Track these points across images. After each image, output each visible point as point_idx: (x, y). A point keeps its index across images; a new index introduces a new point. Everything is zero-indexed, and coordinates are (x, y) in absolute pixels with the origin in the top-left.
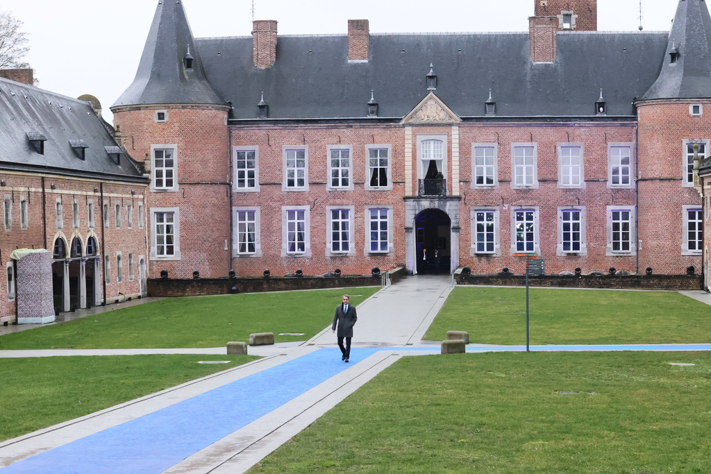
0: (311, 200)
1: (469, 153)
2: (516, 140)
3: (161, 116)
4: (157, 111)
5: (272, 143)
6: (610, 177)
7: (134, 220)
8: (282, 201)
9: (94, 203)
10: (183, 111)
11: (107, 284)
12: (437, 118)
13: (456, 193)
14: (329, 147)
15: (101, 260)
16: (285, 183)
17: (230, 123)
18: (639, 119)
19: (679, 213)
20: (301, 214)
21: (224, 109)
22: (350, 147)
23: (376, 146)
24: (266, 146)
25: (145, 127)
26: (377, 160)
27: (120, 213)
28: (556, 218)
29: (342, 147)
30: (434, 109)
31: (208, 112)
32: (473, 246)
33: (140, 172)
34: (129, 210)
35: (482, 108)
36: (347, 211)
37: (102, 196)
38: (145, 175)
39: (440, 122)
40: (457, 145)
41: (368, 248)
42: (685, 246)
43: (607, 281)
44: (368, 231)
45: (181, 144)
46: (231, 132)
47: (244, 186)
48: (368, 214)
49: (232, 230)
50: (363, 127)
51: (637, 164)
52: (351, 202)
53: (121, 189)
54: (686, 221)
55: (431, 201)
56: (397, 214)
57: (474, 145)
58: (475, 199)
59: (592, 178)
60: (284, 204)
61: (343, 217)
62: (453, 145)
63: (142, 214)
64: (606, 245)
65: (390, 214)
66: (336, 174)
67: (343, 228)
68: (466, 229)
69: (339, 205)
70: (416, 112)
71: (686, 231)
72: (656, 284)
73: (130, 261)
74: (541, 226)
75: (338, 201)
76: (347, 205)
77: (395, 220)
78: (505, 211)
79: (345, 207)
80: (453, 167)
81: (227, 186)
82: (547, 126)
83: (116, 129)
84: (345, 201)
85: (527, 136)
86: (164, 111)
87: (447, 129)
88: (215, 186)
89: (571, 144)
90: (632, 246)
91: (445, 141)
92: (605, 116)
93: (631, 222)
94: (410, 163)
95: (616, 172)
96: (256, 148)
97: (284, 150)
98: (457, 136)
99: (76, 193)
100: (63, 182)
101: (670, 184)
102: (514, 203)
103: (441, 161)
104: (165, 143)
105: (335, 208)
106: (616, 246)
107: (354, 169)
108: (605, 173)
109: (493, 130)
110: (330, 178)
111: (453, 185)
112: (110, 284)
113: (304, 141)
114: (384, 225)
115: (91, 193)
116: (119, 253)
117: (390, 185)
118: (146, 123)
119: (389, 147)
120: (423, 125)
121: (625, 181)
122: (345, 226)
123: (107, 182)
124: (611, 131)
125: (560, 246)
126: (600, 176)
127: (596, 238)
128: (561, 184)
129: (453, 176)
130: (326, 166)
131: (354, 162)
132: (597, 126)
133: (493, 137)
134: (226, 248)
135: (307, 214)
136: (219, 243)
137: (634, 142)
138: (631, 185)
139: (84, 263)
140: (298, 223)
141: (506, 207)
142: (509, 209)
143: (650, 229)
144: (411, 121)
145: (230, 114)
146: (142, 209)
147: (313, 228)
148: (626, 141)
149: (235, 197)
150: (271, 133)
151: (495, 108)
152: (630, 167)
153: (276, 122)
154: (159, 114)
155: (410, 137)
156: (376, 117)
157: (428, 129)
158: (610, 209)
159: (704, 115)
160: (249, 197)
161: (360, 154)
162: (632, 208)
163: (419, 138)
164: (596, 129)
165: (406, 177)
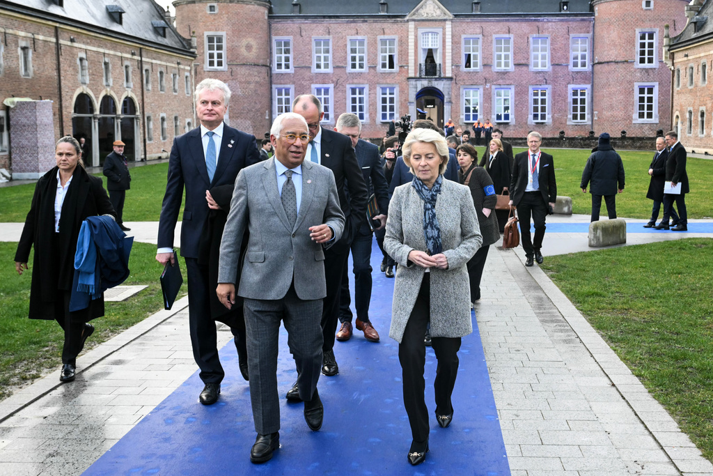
0: (334, 79)
1: (459, 43)
2: (497, 33)
3: (212, 8)
4: (209, 5)
5: (303, 34)
6: (571, 62)
7: (180, 87)
8: (311, 80)
9: (132, 65)
10: (230, 5)
11: (148, 142)
12: (434, 15)
13: (449, 74)
14: (349, 38)
15: (141, 119)
16: (314, 66)
17: (269, 17)
18: (596, 15)
19: (631, 89)
20: (327, 91)
21: (265, 6)
22: (365, 37)
23: (386, 37)
24: (298, 36)
25: (199, 17)
26: (386, 48)
27: (164, 79)
28: (527, 95)
29: (359, 37)
30: (432, 7)
31: (251, 6)
32: (461, 117)
33: (187, 47)
34: (174, 78)
35: (470, 7)
36: (363, 88)
37: (141, 61)
38: (192, 50)
39: (436, 18)
40: (450, 37)
41: (379, 119)
42: (636, 115)
43: (587, 142)
44: (380, 105)
45: (230, 33)
46: (270, 25)
47: (281, 68)
48: (379, 91)
49: (271, 103)
50: (376, 22)
51: (593, 51)
52: (366, 82)
53: (165, 58)
54: (637, 95)
55: (429, 81)
56: (402, 91)
57: (463, 36)
58: (464, 80)
59: (557, 63)
60: (313, 83)
61: (360, 94)
62: (447, 37)
63: (189, 83)
64: (567, 116)
65: (396, 91)
66: (354, 59)
67: (360, 102)
68: (456, 103)
69: (356, 84)
70: (417, 10)
71: (637, 104)
72: (629, 145)
73: (176, 123)
74: (515, 101)
75: (355, 81)
76: (363, 84)
77: (400, 96)
78: (487, 89)
79: (361, 86)
80: (447, 54)
81: (268, 68)
82: (522, 21)
83: (166, 10)
84: (361, 81)
85: (505, 29)
86: (215, 4)
87: (442, 24)
88: (258, 67)
89: (541, 35)
90: (587, 116)
91: (441, 34)
92: (568, 12)
93: (587, 98)
94: (413, 51)
95: (576, 58)
96: (290, 38)
97: (313, 40)
98: (450, 29)
99: (107, 51)
100: (88, 38)
101: (624, 66)
102: (495, 83)
103: (436, 49)
104: (216, 30)
105: (353, 86)
106: (575, 117)
107: (368, 55)
108: (567, 59)
109: (478, 24)
110: (350, 62)
111: (447, 68)
112: (152, 142)
113: (329, 33)
114: (392, 100)
115: (129, 56)
116: (164, 115)
117: (396, 68)
118: (200, 14)
119: (396, 37)
120: (423, 20)
121: (584, 65)
122: (361, 100)
123: (147, 48)
124: (573, 25)
125: (531, 117)
126: (563, 61)
127: (560, 111)
128: (532, 68)
129: (447, 61)
130: (346, 53)
131: (368, 50)
132: (562, 21)
133: (478, 30)
134: (267, 118)
135: (331, 91)
136: (262, 113)
137: (591, 33)
138: (588, 68)
139: (119, 121)
140: (325, 98)
141: (488, 86)
142: (490, 87)
143: (605, 103)
144: (414, 17)
145: (270, 11)
146: (189, 79)
147: (336, 102)
148: (584, 33)
149: (274, 77)
150: (303, 26)
151: (481, 8)
152: (587, 54)
153: (306, 17)
154: (211, 7)
155: (413, 30)
156: (386, 14)
157: (427, 23)
158: (571, 87)
159: (655, 8)
160: (285, 77)
161: (373, 44)
162: (589, 86)
163: (420, 31)
164: (561, 23)
165: (409, 61)
